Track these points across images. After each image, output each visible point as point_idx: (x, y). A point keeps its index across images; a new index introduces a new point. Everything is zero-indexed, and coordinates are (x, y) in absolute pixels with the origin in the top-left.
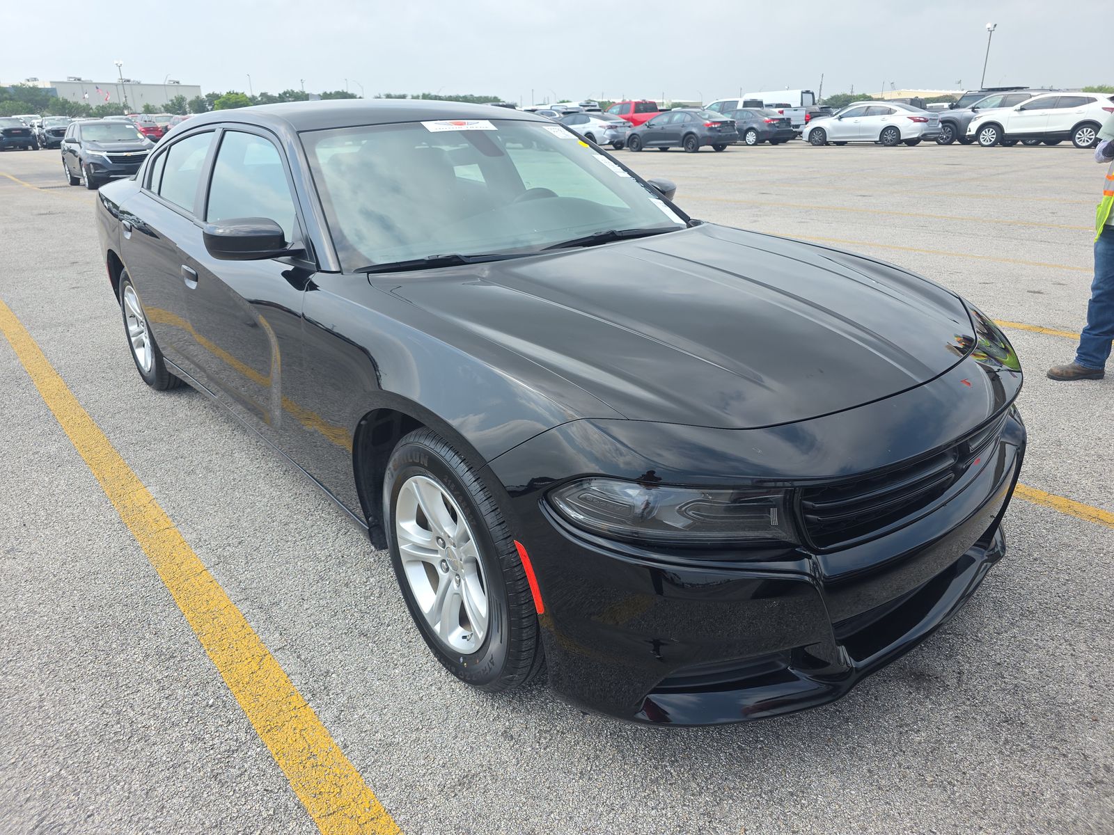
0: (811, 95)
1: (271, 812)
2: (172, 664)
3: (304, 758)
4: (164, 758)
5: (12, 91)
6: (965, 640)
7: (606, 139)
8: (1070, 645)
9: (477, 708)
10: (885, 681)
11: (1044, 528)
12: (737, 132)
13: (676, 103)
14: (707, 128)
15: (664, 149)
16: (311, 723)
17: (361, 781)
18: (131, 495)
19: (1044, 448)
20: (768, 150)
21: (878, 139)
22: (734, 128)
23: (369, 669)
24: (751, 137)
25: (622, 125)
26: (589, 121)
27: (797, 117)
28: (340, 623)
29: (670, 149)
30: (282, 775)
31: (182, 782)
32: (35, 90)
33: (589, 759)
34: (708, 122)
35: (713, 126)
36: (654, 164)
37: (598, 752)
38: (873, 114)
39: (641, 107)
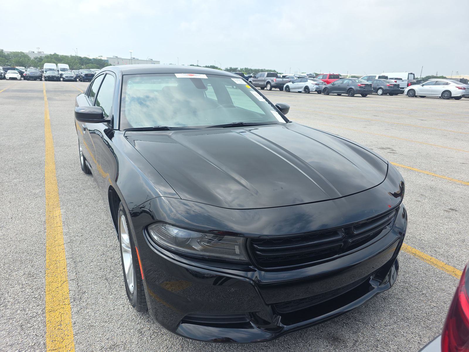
0: (413, 75)
1: (33, 344)
2: (31, 279)
3: (57, 325)
4: (8, 315)
5: (93, 60)
6: (367, 326)
7: (314, 89)
8: (420, 338)
9: (134, 317)
10: (318, 338)
11: (435, 280)
12: (373, 89)
13: (353, 76)
14: (359, 86)
15: (339, 95)
16: (67, 311)
17: (73, 339)
18: (54, 212)
19: (454, 242)
20: (388, 98)
21: (440, 96)
22: (371, 88)
23: (101, 294)
24: (380, 92)
25: (321, 83)
26: (307, 81)
27: (402, 84)
28: (100, 273)
29: (342, 95)
30: (45, 330)
31: (9, 325)
32: (101, 60)
33: (167, 348)
34: (360, 84)
35: (362, 86)
36: (332, 100)
37: (173, 346)
38: (439, 84)
39: (332, 77)
